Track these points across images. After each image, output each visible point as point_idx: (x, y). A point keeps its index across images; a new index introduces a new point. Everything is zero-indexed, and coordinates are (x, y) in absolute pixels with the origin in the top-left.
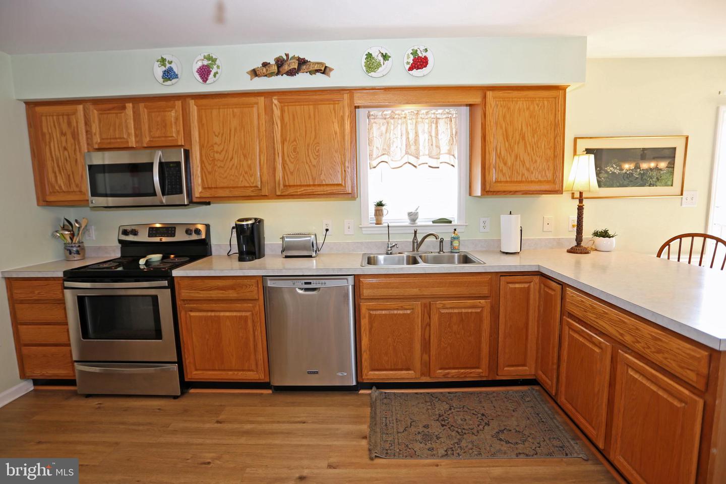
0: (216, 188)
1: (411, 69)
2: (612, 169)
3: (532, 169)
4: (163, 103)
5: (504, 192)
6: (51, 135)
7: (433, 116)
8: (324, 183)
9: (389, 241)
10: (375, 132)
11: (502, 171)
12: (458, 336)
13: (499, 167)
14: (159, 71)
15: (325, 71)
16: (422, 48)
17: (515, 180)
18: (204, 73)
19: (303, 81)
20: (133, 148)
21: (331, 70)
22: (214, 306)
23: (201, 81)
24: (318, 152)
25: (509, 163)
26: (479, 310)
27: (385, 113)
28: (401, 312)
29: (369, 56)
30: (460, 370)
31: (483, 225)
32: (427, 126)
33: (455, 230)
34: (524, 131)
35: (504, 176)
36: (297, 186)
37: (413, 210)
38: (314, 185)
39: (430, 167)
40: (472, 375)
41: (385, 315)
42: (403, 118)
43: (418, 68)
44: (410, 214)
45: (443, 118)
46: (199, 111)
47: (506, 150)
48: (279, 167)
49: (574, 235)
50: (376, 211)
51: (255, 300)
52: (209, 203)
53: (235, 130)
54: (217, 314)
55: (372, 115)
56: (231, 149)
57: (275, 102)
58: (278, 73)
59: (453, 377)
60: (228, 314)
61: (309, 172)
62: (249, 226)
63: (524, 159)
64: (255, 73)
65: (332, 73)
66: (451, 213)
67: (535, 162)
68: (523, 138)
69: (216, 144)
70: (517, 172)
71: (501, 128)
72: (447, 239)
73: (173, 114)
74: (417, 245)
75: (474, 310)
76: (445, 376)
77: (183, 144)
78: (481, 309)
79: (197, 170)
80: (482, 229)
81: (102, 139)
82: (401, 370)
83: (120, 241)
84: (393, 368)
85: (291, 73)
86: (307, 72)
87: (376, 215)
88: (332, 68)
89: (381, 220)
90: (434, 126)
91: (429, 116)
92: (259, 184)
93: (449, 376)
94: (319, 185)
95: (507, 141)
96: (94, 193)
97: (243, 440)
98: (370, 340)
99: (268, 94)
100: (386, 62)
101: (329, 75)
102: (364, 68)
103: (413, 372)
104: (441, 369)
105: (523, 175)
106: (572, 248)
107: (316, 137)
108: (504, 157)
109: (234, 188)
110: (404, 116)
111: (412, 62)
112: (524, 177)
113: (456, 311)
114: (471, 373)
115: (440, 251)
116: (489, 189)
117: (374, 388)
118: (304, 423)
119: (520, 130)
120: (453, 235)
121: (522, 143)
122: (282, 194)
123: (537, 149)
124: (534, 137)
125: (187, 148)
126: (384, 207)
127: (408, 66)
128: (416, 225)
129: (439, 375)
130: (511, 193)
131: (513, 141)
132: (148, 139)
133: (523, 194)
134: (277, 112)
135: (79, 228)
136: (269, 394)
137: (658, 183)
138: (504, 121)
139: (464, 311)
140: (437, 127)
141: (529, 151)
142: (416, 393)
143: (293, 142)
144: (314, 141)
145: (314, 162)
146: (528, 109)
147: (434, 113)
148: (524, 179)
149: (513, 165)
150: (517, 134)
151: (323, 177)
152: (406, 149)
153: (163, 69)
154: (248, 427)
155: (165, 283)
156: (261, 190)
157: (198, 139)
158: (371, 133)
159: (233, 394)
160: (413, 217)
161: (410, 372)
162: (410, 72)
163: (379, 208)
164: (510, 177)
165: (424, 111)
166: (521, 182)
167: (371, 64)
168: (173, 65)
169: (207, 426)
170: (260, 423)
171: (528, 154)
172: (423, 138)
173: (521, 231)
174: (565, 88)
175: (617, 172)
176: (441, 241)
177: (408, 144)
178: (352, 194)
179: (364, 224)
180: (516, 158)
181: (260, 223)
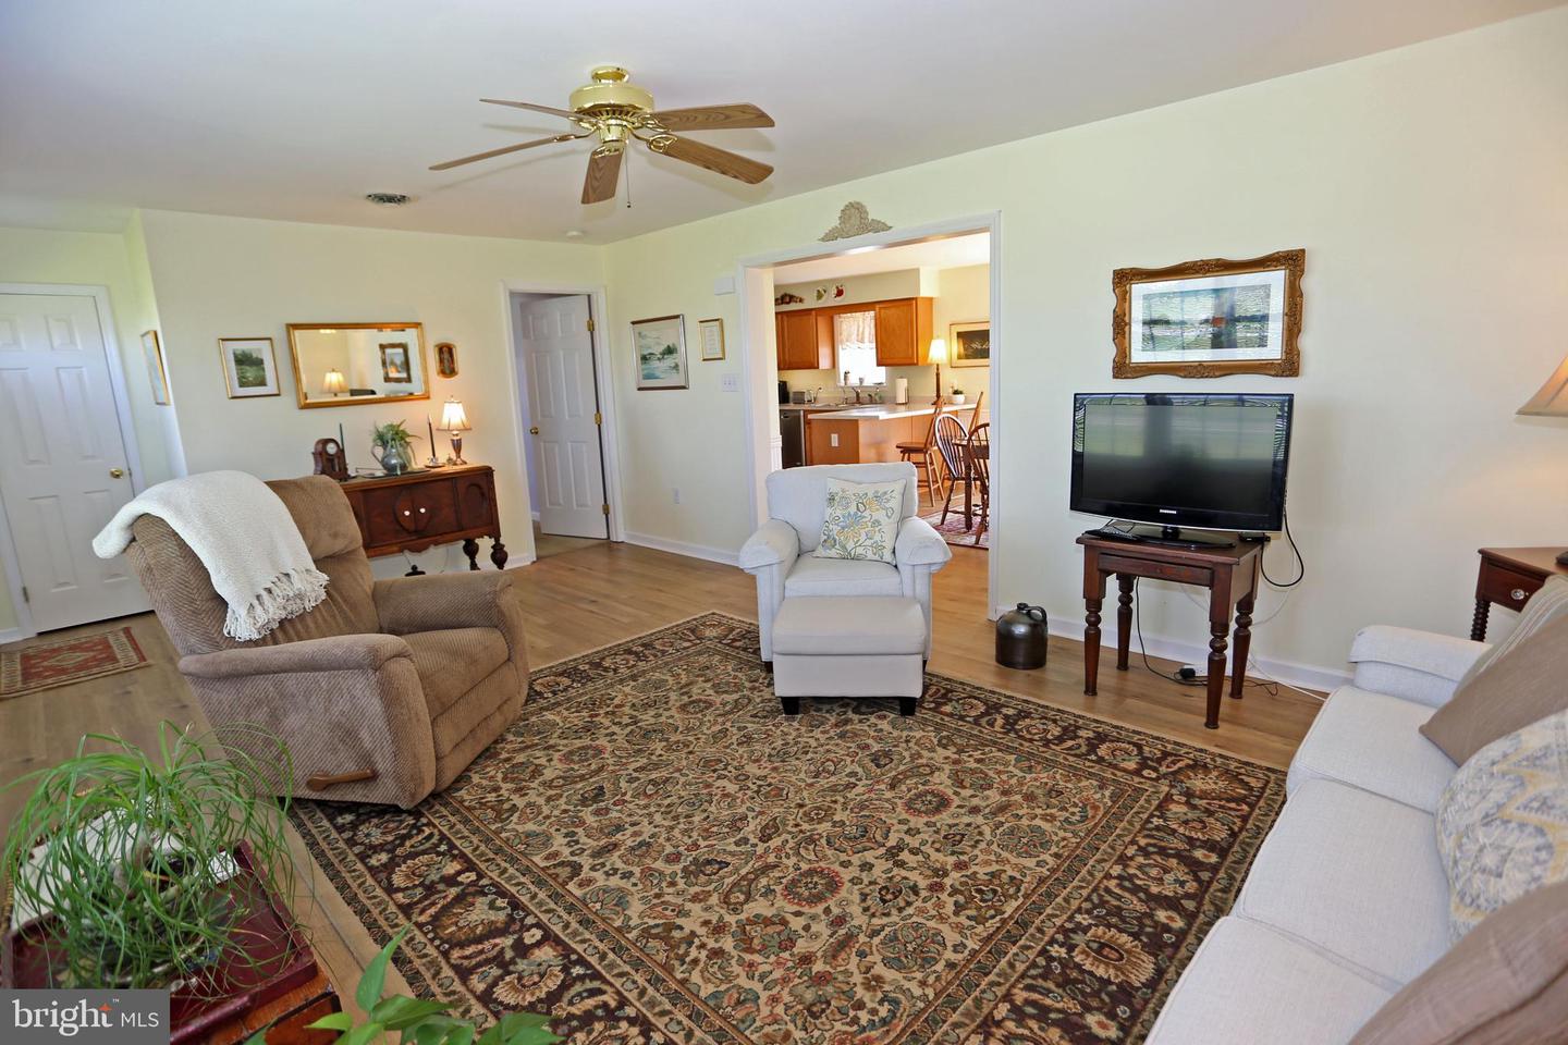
1: (836, 297)
2: (974, 345)
11: (884, 352)
15: (801, 300)
16: (840, 285)
29: (818, 292)
37: (862, 377)
43: (840, 296)
44: (859, 379)
45: (865, 322)
49: (935, 392)
50: (844, 377)
65: (805, 302)
87: (844, 380)
88: (804, 299)
100: (825, 294)
102: (816, 298)
105: (899, 354)
106: (935, 402)
111: (836, 293)
148: (899, 357)
162: (836, 299)
173: (908, 390)
174: (916, 299)
175: (979, 347)
176: (869, 396)
177: (858, 335)
178: (818, 368)
179: (837, 384)
180: (891, 344)
181: (785, 384)
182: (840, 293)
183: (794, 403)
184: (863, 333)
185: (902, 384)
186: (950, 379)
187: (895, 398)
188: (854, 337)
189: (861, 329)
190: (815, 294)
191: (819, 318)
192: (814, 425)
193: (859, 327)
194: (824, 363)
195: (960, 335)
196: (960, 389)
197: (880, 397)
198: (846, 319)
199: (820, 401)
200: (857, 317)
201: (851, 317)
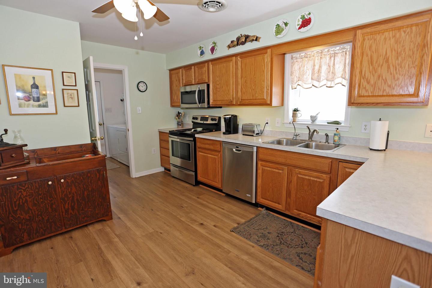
0: (217, 100)
1: (300, 28)
3: (394, 85)
4: (202, 65)
5: (367, 103)
6: (174, 81)
7: (332, 52)
8: (257, 98)
9: (295, 132)
10: (296, 67)
11: (365, 88)
12: (307, 193)
13: (363, 85)
14: (199, 52)
15: (257, 39)
17: (377, 95)
18: (213, 50)
19: (249, 46)
20: (193, 84)
21: (260, 38)
22: (206, 151)
23: (211, 54)
24: (255, 82)
25: (372, 82)
26: (321, 181)
27: (302, 54)
28: (277, 171)
30: (307, 215)
31: (364, 128)
32: (328, 59)
33: (338, 129)
34: (388, 56)
35: (366, 92)
36: (246, 99)
38: (253, 99)
39: (327, 87)
40: (313, 220)
41: (269, 170)
42: (312, 57)
43: (305, 26)
44: (311, 117)
45: (340, 53)
46: (212, 66)
47: (370, 72)
48: (239, 91)
50: (293, 114)
51: (219, 151)
52: (221, 107)
53: (224, 73)
54: (207, 155)
55: (294, 57)
56: (222, 83)
57: (239, 58)
58: (238, 44)
59: (303, 217)
60: (210, 156)
61: (251, 92)
62: (228, 118)
63: (386, 78)
64: (229, 47)
65: (260, 40)
66: (341, 118)
67: (397, 80)
68: (387, 61)
69: (217, 81)
70: (379, 89)
71: (367, 56)
72: (331, 134)
73: (204, 69)
74: (311, 136)
75: (318, 180)
76: (299, 214)
77: (207, 82)
78: (323, 180)
79: (211, 93)
80: (363, 131)
81: (185, 81)
82: (275, 203)
83: (193, 122)
84: (271, 200)
85: (243, 43)
86: (249, 42)
88: (260, 37)
89: (295, 120)
90: (333, 58)
91: (330, 52)
92: (231, 99)
93: (300, 216)
94: (255, 99)
95: (372, 65)
96: (182, 103)
97: (199, 206)
98: (262, 182)
99: (236, 55)
101: (259, 41)
102: (275, 34)
103: (281, 206)
104: (296, 210)
105: (384, 90)
107: (254, 75)
108: (368, 77)
109: (223, 100)
110: (313, 55)
112: (385, 92)
113: (307, 177)
114: (314, 219)
115: (326, 142)
116: (353, 102)
117: (264, 209)
118: (223, 209)
119: (384, 55)
120: (335, 132)
121: (385, 66)
122: (240, 104)
123: (400, 69)
124: (397, 58)
125: (208, 83)
126: (298, 112)
127: (298, 27)
128: (315, 124)
129: (295, 213)
130: (373, 105)
131: (376, 65)
132: (197, 80)
133: (385, 105)
134: (239, 63)
135: (181, 116)
136: (224, 196)
138: (370, 50)
139: (312, 178)
140: (334, 59)
141: (392, 71)
142: (284, 220)
143: (245, 78)
144: (253, 77)
145: (253, 88)
146: (394, 36)
147: (333, 50)
149: (375, 83)
150: (381, 59)
151: (257, 95)
152: (312, 76)
153: (201, 51)
154: (205, 203)
155: (192, 139)
156: (232, 101)
157: (212, 80)
158: (293, 68)
159: (211, 191)
160: (313, 119)
161: (280, 205)
162: (299, 30)
163: (295, 112)
164: (372, 93)
165: (326, 50)
166: (383, 96)
167: (279, 30)
168: (203, 49)
169: (194, 197)
170: (209, 203)
171: (391, 74)
172: (324, 68)
176: (327, 135)
177: (313, 74)
178: (270, 105)
179: (286, 121)
180: (379, 76)
181: (235, 117)
183: (243, 135)
184: (319, 71)
188: (308, 75)
190: (274, 29)
197: (339, 138)
198: (299, 60)
199: (265, 135)
200: (313, 56)
201: (305, 57)
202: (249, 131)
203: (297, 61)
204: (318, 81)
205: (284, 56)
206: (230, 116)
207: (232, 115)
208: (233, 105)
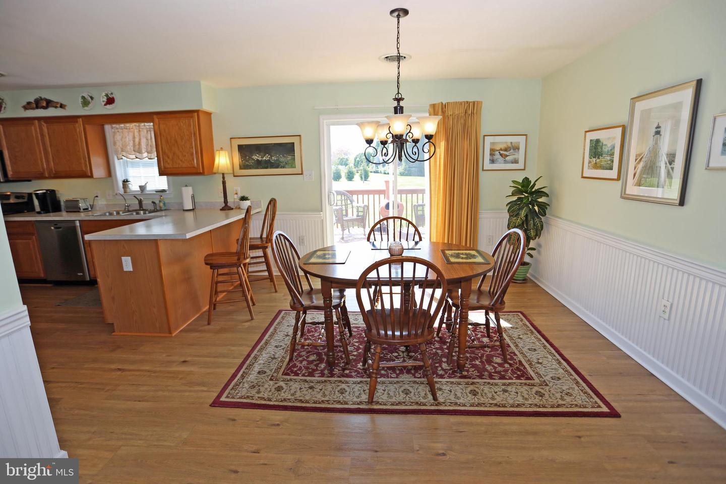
0: (18, 172)
1: (105, 105)
2: (256, 157)
3: (184, 160)
8: (75, 170)
9: (126, 203)
10: (118, 137)
11: (167, 162)
13: (165, 160)
15: (62, 106)
16: (110, 93)
17: (175, 167)
19: (51, 112)
25: (171, 157)
27: (121, 126)
29: (83, 97)
33: (161, 196)
34: (176, 138)
35: (168, 165)
36: (61, 171)
37: (143, 184)
38: (71, 171)
42: (131, 130)
43: (110, 104)
44: (140, 187)
47: (168, 150)
48: (51, 161)
49: (222, 200)
50: (123, 185)
51: (32, 233)
53: (24, 139)
55: (114, 128)
56: (24, 150)
57: (43, 123)
58: (37, 108)
61: (66, 163)
62: (42, 194)
63: (178, 155)
64: (25, 108)
65: (66, 108)
67: (185, 157)
68: (177, 142)
69: (16, 147)
70: (176, 162)
71: (164, 136)
79: (8, 163)
85: (45, 107)
86: (52, 107)
87: (123, 188)
88: (66, 104)
89: (126, 191)
92: (41, 170)
95: (168, 144)
99: (38, 119)
100: (93, 101)
101: (65, 109)
102: (81, 105)
105: (179, 164)
106: (223, 208)
108: (167, 153)
109: (29, 172)
111: (106, 100)
115: (155, 209)
116: (164, 172)
119: (174, 138)
120: (160, 199)
121: (176, 146)
122: (55, 176)
123: (185, 149)
124: (182, 141)
126: (128, 183)
127: (104, 103)
128: (144, 193)
131: (171, 145)
134: (45, 128)
136: (51, 286)
137: (287, 166)
138: (165, 132)
141: (181, 150)
143: (55, 147)
144: (66, 146)
145: (68, 158)
146: (177, 124)
148: (180, 166)
149: (173, 158)
150: (173, 140)
151: (74, 166)
152: (134, 148)
156: (43, 173)
157: (5, 145)
158: (115, 138)
160: (142, 188)
162: (106, 107)
163: (125, 183)
164: (172, 166)
166: (179, 168)
167: (85, 103)
171: (180, 152)
173: (193, 197)
174: (197, 111)
175: (260, 159)
176: (153, 203)
177: (134, 145)
178: (91, 176)
179: (116, 192)
180: (174, 154)
181: (53, 192)
182: (110, 101)
183: (67, 212)
184: (140, 143)
185: (188, 192)
186: (236, 187)
187: (182, 204)
188: (130, 147)
189: (137, 140)
190: (80, 100)
191: (87, 126)
192: (94, 246)
193: (134, 138)
194: (99, 171)
195: (241, 148)
196: (246, 195)
197: (164, 204)
198: (120, 130)
199: (98, 209)
200: (132, 128)
201: (125, 128)
202: (73, 207)
203: (118, 131)
204: (140, 153)
205: (103, 127)
206: (45, 191)
207: (47, 190)
208: (45, 178)
